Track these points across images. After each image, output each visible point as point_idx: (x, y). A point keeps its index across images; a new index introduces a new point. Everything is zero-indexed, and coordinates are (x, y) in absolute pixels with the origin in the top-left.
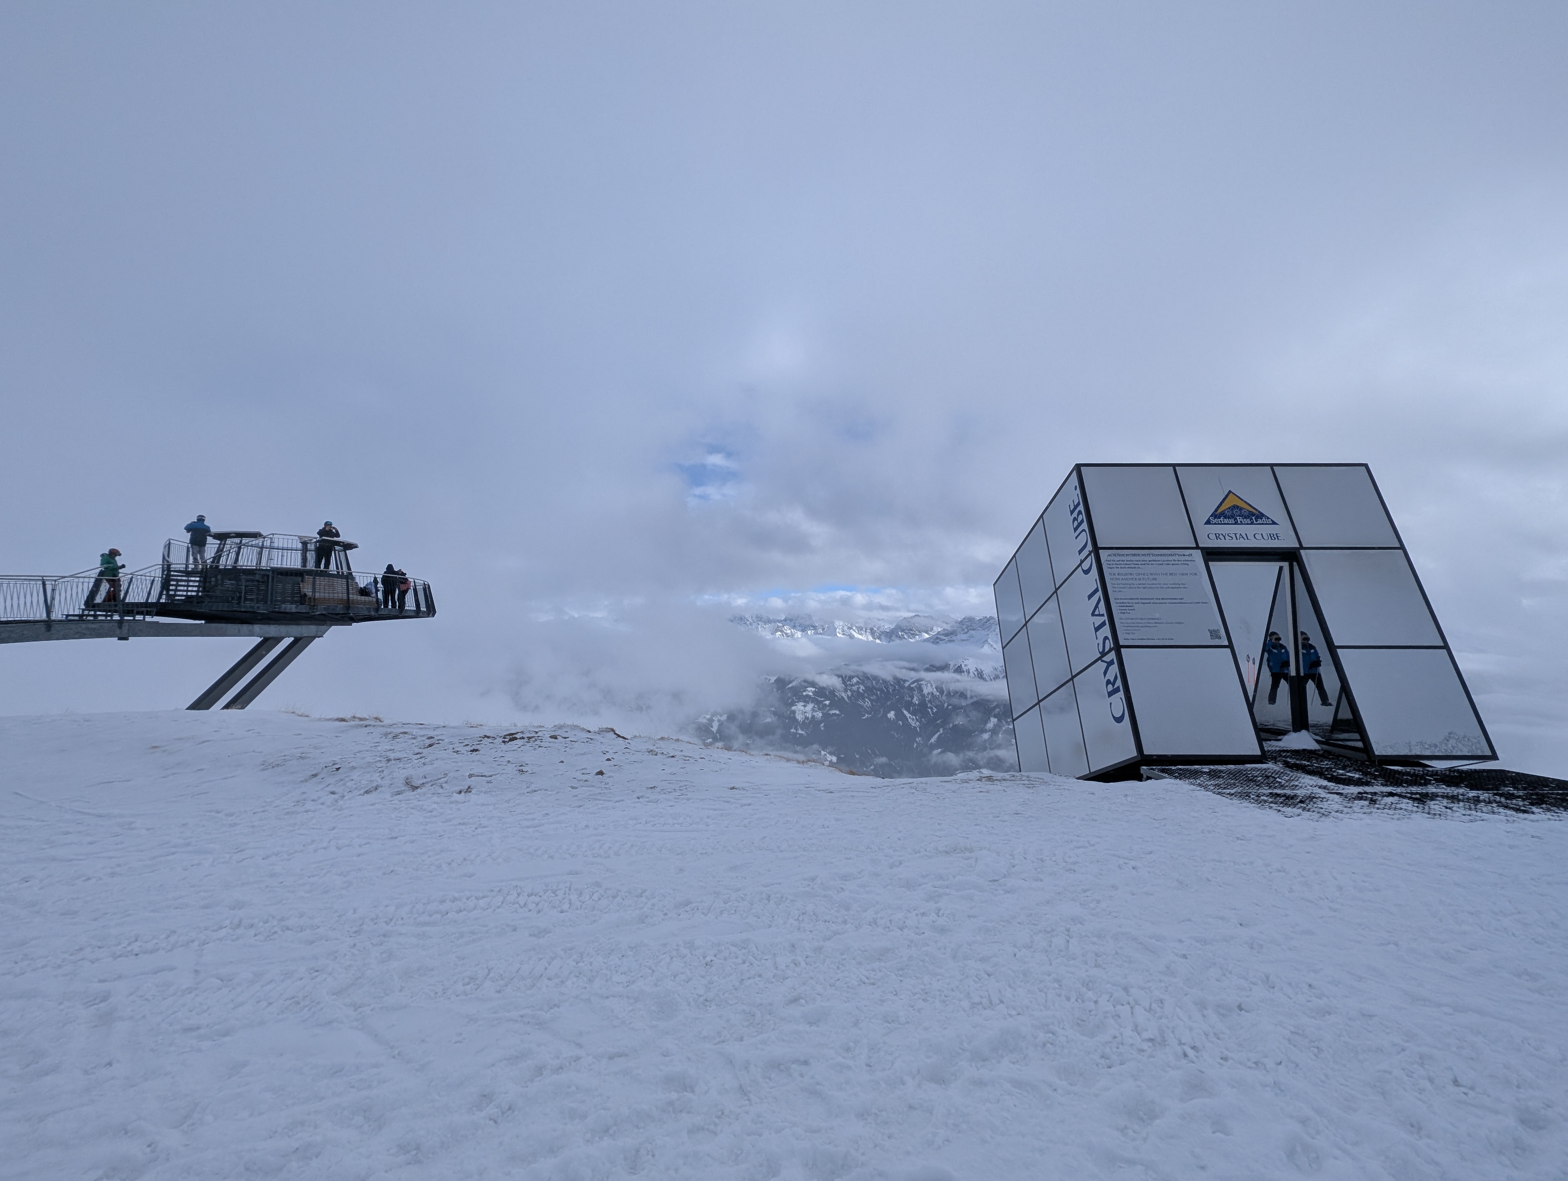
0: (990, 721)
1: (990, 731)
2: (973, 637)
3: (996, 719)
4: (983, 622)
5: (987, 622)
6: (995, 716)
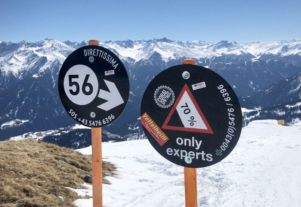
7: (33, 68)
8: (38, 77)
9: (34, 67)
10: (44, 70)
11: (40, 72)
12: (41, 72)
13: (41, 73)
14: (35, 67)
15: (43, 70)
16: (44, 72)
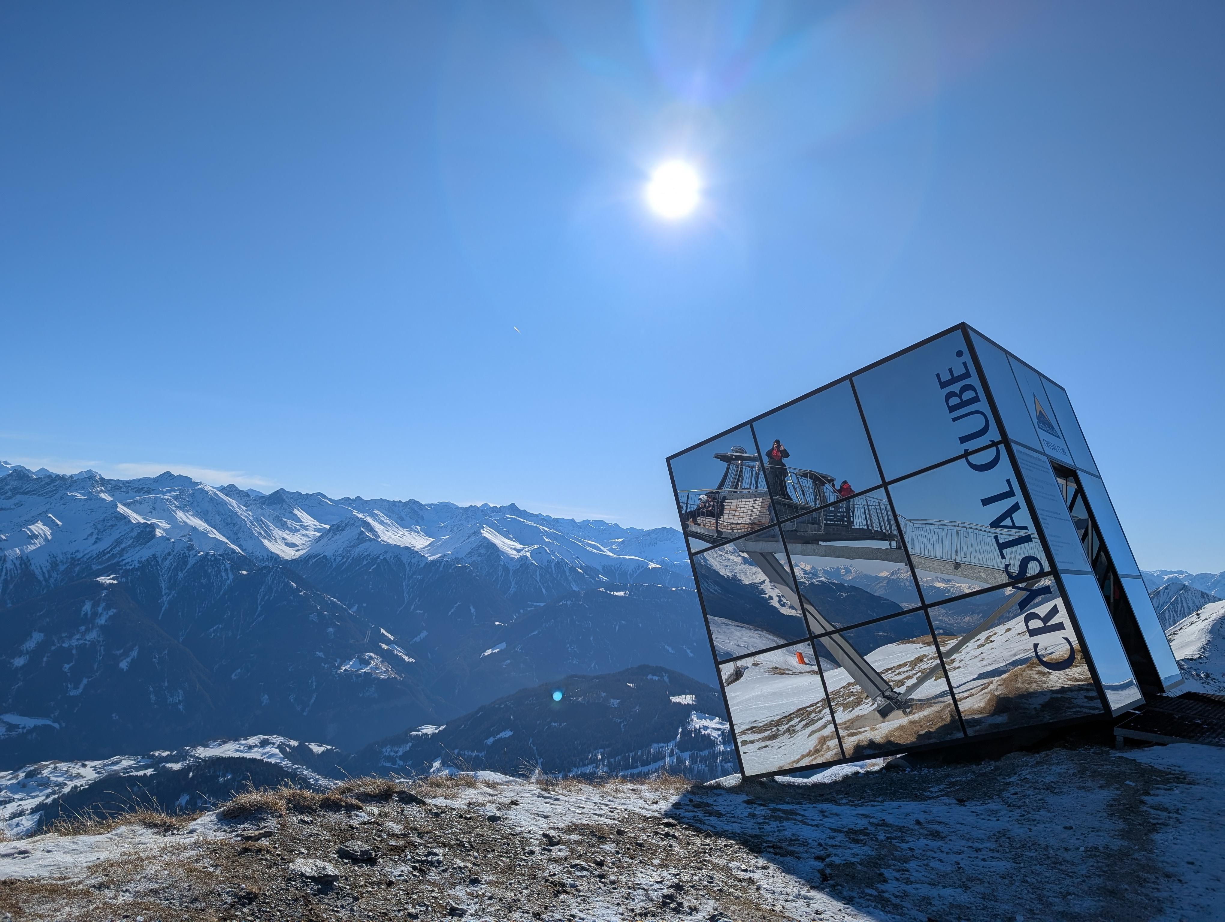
0: (31, 637)
1: (28, 652)
2: (22, 505)
3: (42, 635)
4: (43, 483)
5: (50, 484)
6: (40, 631)
7: (103, 553)
8: (115, 582)
9: (109, 552)
10: (139, 562)
11: (124, 568)
12: (128, 567)
13: (127, 571)
14: (111, 550)
15: (136, 562)
16: (137, 569)
